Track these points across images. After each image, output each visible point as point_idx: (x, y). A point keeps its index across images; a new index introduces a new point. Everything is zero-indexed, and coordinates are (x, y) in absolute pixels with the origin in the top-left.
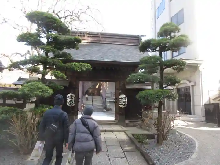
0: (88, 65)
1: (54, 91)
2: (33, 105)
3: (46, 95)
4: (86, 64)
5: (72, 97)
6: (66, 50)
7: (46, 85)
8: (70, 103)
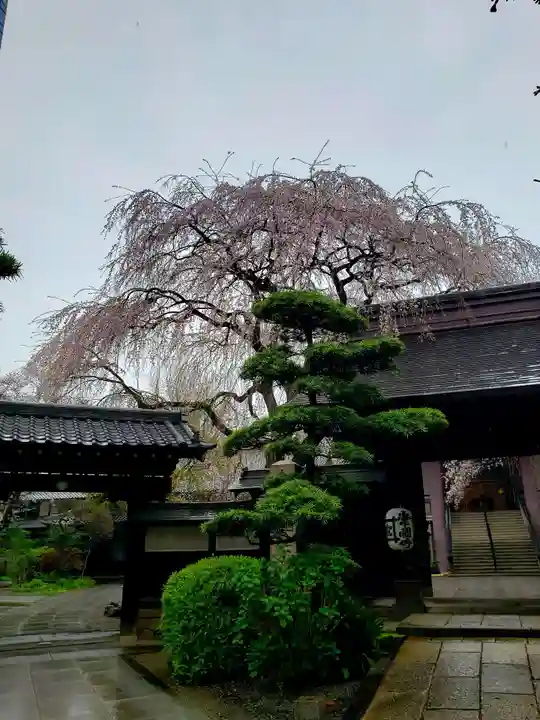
0: (434, 414)
1: (342, 503)
2: (292, 548)
3: (325, 516)
4: (428, 412)
5: (404, 518)
6: (360, 379)
7: (323, 487)
8: (402, 539)
